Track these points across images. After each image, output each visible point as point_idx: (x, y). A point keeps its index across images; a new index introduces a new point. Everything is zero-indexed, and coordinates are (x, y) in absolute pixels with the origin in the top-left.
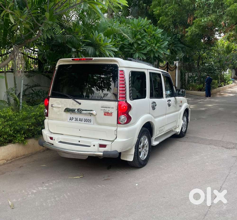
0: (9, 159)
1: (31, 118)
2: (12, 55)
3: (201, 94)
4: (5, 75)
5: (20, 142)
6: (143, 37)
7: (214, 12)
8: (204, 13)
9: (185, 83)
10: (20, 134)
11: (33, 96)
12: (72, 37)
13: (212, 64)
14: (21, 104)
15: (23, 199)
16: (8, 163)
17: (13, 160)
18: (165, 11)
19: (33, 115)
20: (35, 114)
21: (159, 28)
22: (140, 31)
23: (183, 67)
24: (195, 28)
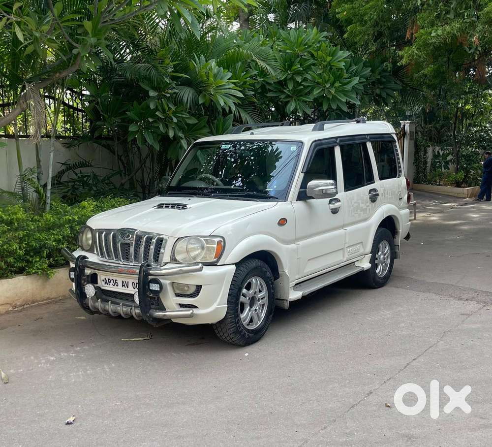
0: (19, 304)
1: (61, 226)
2: (23, 102)
3: (458, 194)
4: (16, 142)
5: (40, 273)
6: (308, 69)
7: (458, 15)
8: (438, 17)
9: (425, 169)
10: (41, 258)
11: (76, 186)
12: (149, 69)
13: (485, 127)
14: (48, 201)
15: (29, 370)
16: (15, 312)
17: (25, 306)
18: (359, 13)
19: (66, 220)
20: (70, 218)
21: (340, 50)
22: (301, 56)
23: (422, 134)
24: (419, 49)
